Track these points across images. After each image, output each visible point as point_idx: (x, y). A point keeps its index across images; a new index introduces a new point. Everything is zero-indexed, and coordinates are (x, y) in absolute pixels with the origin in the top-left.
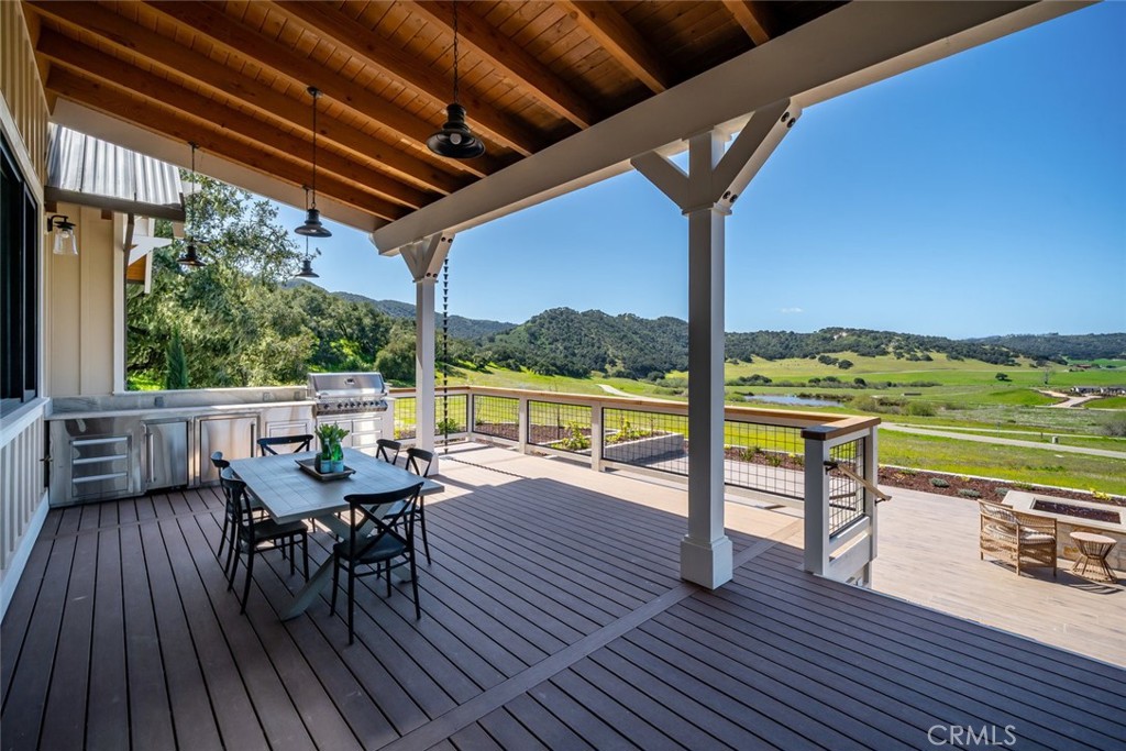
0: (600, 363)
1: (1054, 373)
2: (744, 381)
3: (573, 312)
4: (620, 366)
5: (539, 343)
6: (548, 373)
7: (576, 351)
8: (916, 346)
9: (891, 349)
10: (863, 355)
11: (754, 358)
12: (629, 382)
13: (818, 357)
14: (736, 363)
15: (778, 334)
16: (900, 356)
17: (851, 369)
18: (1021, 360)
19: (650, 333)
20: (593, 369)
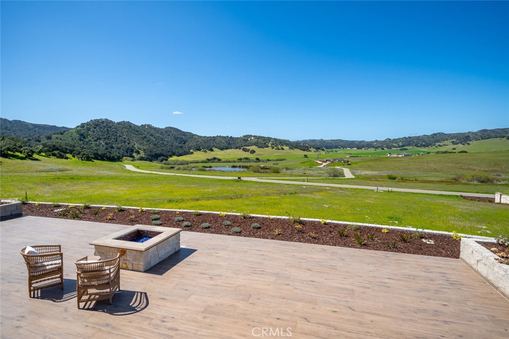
0: (130, 153)
1: (320, 154)
2: (209, 160)
3: (111, 122)
4: (142, 154)
5: (87, 140)
6: (88, 159)
7: (114, 146)
8: (279, 144)
9: (270, 145)
10: (260, 147)
11: (214, 149)
12: (147, 163)
13: (242, 148)
14: (205, 152)
15: (225, 137)
16: (273, 148)
17: (255, 153)
18: (312, 149)
19: (161, 136)
20: (125, 156)
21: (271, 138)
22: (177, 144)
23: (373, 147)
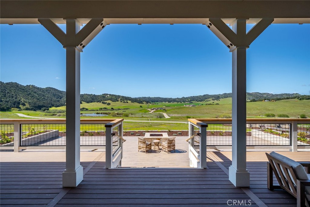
0: (17, 105)
4: (27, 106)
8: (125, 99)
9: (119, 100)
10: (113, 101)
13: (102, 102)
15: (90, 95)
16: (121, 102)
17: (110, 105)
18: (144, 102)
19: (42, 93)
20: (13, 107)
21: (120, 96)
22: (55, 99)
23: (176, 101)
